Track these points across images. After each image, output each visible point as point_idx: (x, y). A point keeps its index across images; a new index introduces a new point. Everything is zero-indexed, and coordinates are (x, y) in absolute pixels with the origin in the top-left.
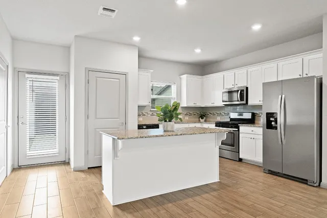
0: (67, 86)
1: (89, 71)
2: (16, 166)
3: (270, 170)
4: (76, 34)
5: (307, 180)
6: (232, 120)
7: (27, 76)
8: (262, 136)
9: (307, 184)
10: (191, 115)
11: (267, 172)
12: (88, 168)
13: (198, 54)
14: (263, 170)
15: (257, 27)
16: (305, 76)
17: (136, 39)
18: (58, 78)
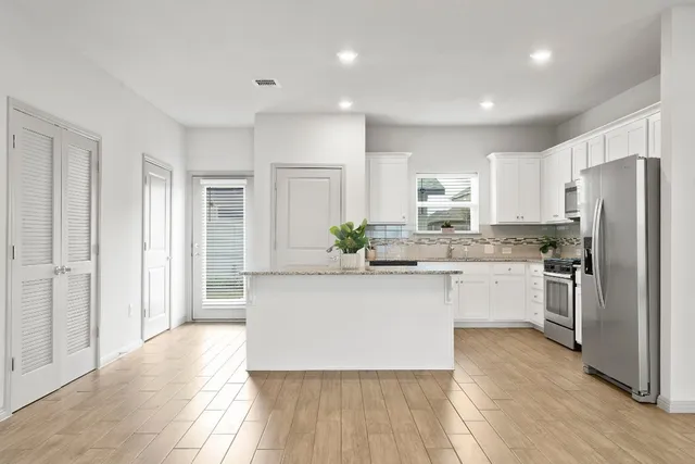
1: (277, 168)
2: (189, 320)
4: (258, 111)
7: (202, 181)
10: (518, 242)
17: (345, 105)
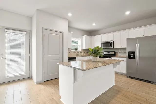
0: (30, 38)
1: (44, 29)
3: (130, 77)
4: (37, 9)
5: (151, 81)
6: (104, 54)
7: (6, 30)
8: (126, 62)
9: (151, 83)
11: (129, 77)
12: (44, 81)
13: (94, 26)
14: (126, 77)
15: (128, 13)
16: (142, 36)
17: (70, 15)
18: (25, 33)
